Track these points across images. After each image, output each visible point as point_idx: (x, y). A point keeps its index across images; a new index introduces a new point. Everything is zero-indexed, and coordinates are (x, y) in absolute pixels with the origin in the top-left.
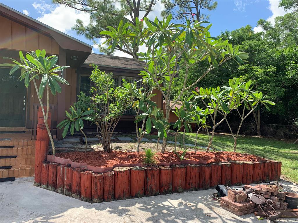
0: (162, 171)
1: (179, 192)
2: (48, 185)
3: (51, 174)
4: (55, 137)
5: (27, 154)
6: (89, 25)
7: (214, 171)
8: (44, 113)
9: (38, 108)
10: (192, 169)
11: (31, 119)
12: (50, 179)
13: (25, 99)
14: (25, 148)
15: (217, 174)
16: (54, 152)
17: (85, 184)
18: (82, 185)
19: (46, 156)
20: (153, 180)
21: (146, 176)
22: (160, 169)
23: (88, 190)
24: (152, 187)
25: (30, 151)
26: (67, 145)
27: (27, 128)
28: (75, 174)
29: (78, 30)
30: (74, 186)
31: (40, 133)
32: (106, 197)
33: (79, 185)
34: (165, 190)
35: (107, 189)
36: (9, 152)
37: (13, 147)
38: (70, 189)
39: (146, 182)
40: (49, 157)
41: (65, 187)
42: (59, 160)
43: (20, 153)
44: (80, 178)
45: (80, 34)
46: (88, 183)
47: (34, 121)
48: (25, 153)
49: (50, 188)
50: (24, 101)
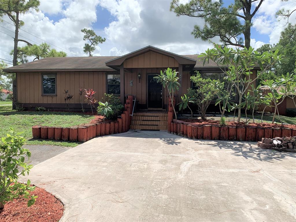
0: (230, 129)
1: (240, 141)
2: (174, 132)
3: (175, 127)
4: (177, 113)
5: (164, 120)
6: (204, 28)
7: (266, 132)
8: (171, 99)
9: (169, 97)
10: (249, 130)
11: (165, 103)
12: (175, 130)
13: (162, 92)
14: (163, 117)
15: (268, 134)
16: (176, 118)
17: (189, 131)
18: (188, 131)
19: (173, 120)
20: (224, 132)
21: (220, 131)
22: (229, 128)
23: (191, 133)
24: (223, 136)
25: (165, 119)
26: (184, 117)
27: (163, 109)
28: (185, 126)
29: (195, 35)
30: (185, 132)
31: (170, 109)
32: (199, 137)
33: (187, 132)
34: (231, 138)
35: (199, 133)
36: (157, 119)
37: (158, 116)
38: (183, 134)
39: (220, 133)
40: (174, 120)
41: (181, 133)
42: (178, 121)
43: (161, 119)
44: (187, 128)
45: (197, 37)
46: (190, 130)
47: (167, 105)
48: (163, 119)
49: (175, 133)
50: (161, 93)
